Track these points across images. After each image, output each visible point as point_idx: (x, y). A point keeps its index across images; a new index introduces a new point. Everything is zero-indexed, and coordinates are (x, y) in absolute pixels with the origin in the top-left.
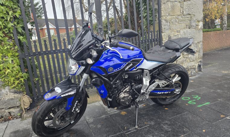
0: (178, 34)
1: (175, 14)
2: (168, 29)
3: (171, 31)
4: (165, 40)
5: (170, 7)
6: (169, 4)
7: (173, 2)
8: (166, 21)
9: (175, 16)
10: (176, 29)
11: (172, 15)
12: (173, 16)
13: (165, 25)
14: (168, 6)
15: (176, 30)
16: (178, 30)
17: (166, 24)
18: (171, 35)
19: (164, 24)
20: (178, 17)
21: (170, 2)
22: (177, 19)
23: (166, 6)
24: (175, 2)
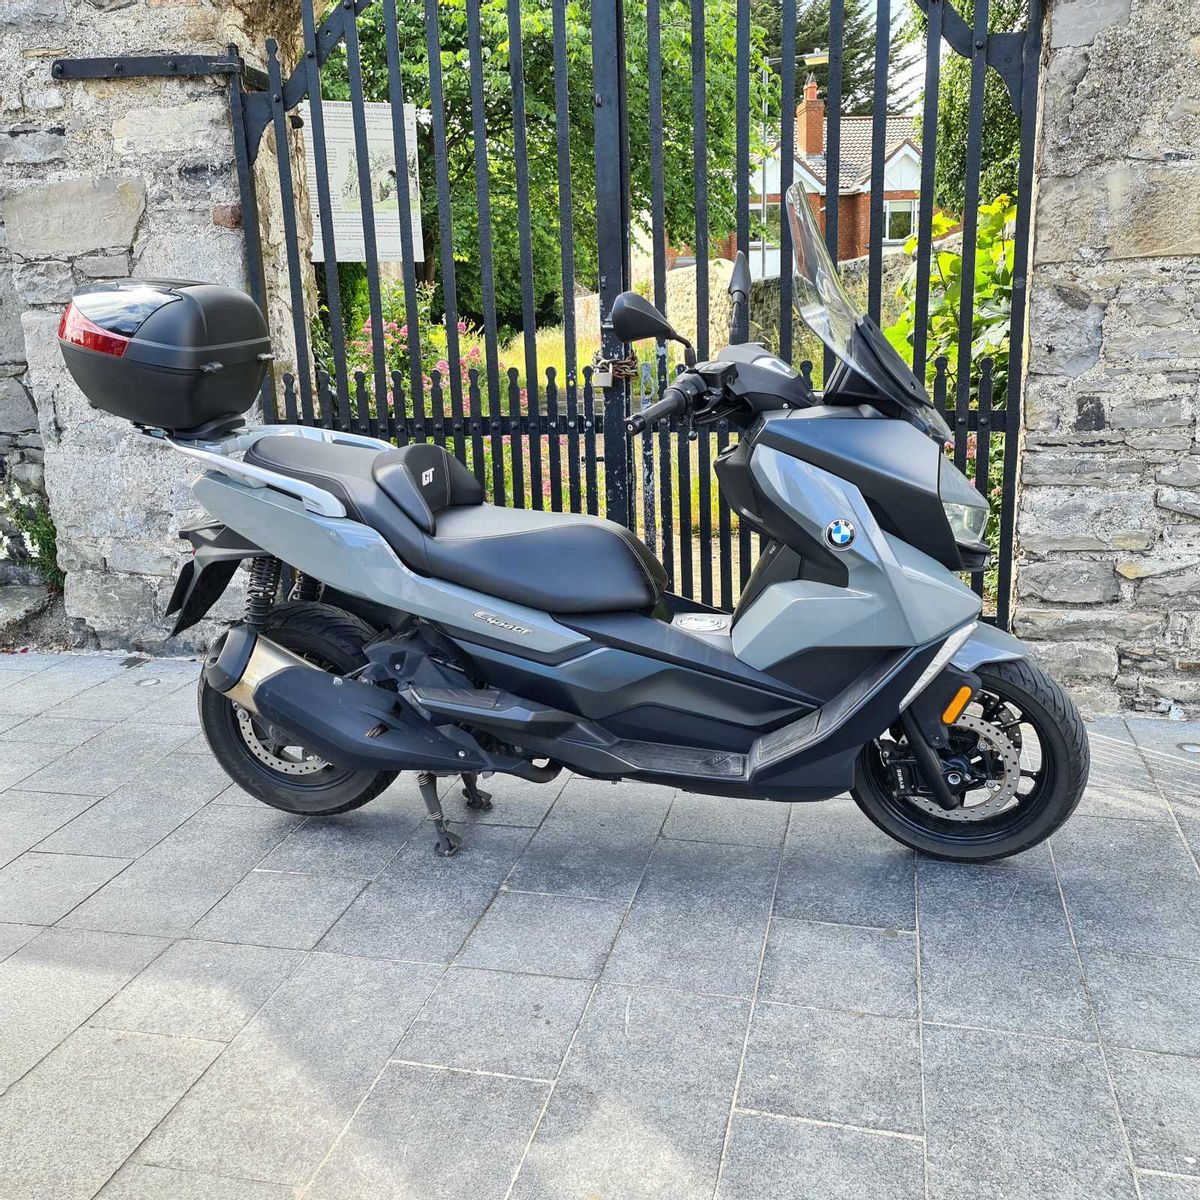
0: (1178, 390)
1: (1162, 251)
2: (1081, 355)
3: (1107, 371)
4: (1043, 425)
5: (1117, 199)
6: (1118, 181)
7: (1154, 160)
8: (1072, 298)
9: (1158, 263)
10: (1159, 354)
11: (1132, 259)
12: (1142, 265)
13: (1055, 328)
14: (1101, 195)
15: (1158, 364)
16: (1180, 363)
17: (1072, 315)
18: (1104, 397)
19: (1048, 316)
20: (1188, 269)
21: (1129, 162)
22: (1174, 284)
23: (1080, 197)
24: (1171, 164)
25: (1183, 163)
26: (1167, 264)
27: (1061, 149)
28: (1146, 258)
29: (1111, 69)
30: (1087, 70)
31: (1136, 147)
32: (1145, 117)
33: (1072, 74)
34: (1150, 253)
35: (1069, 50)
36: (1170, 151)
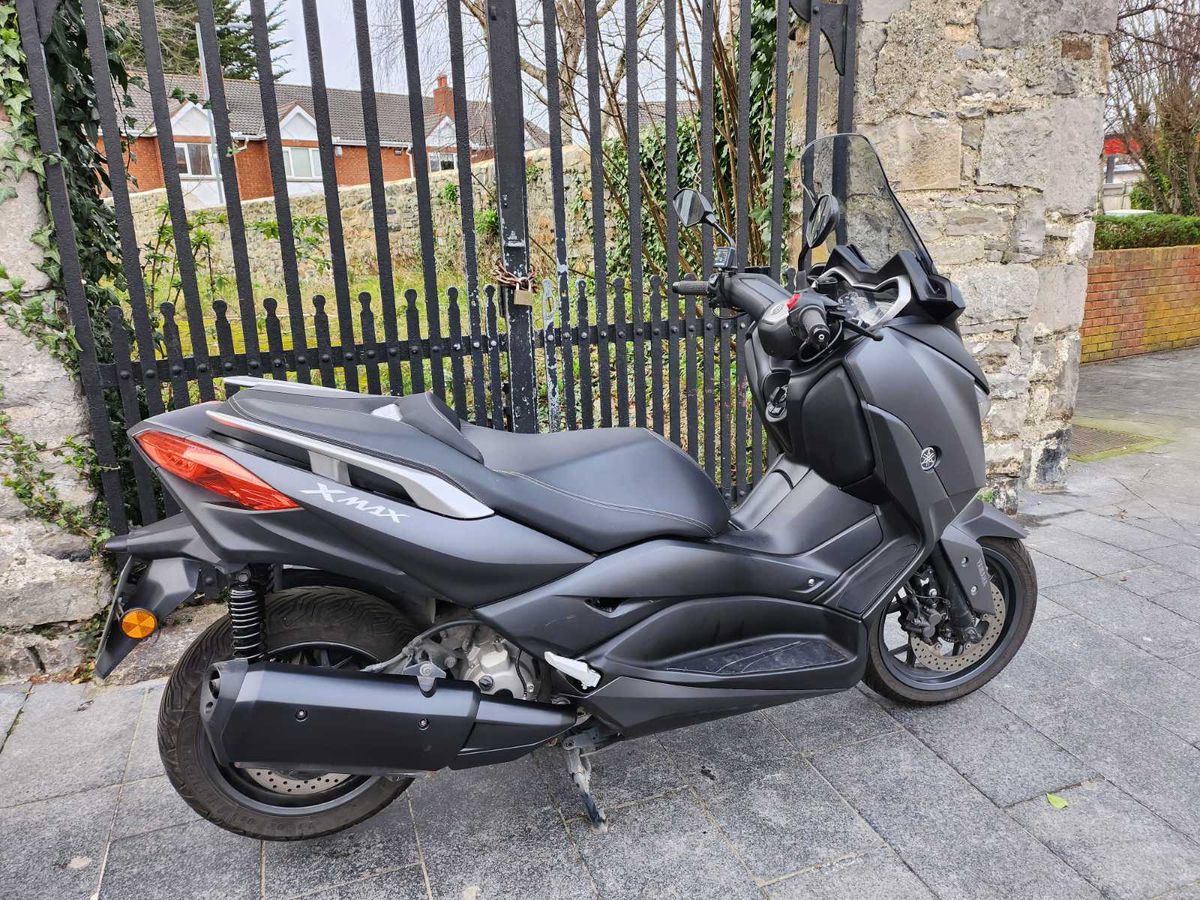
1: (930, 186)
5: (904, 146)
6: (903, 129)
7: (925, 117)
8: (873, 222)
9: (929, 194)
11: (913, 191)
12: (918, 195)
14: (893, 141)
17: (873, 236)
20: (944, 199)
21: (909, 116)
22: (936, 211)
23: (883, 142)
24: (935, 120)
25: (942, 120)
26: (933, 195)
27: (871, 102)
28: (920, 190)
29: (900, 43)
30: (885, 42)
31: (913, 106)
32: (920, 83)
33: (876, 44)
34: (924, 187)
35: (873, 25)
36: (933, 111)
